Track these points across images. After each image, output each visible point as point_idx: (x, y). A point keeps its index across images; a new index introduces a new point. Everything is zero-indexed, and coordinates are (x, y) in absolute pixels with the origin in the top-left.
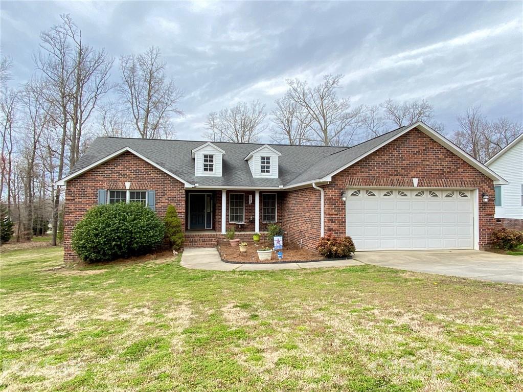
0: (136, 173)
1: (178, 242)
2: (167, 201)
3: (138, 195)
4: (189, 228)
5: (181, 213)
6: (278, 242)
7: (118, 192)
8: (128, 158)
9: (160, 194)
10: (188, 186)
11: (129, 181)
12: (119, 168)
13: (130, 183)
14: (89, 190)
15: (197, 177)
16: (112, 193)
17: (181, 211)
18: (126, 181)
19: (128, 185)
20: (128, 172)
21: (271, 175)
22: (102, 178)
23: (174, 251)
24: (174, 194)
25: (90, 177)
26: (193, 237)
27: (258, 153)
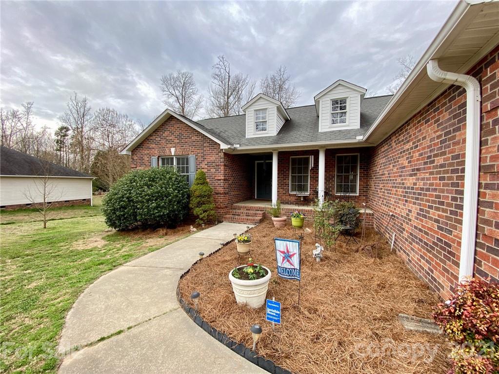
0: (179, 137)
1: (201, 216)
2: (206, 166)
3: (183, 161)
4: (256, 198)
5: (220, 180)
6: (288, 256)
7: (168, 159)
8: (173, 122)
9: (200, 159)
10: (224, 146)
11: (174, 147)
12: (166, 133)
13: (174, 148)
14: (146, 158)
15: (248, 139)
16: (163, 159)
17: (219, 178)
18: (171, 147)
19: (173, 150)
20: (172, 137)
21: (348, 126)
22: (154, 146)
23: (192, 227)
24: (213, 158)
25: (146, 145)
26: (239, 208)
27: (325, 97)
